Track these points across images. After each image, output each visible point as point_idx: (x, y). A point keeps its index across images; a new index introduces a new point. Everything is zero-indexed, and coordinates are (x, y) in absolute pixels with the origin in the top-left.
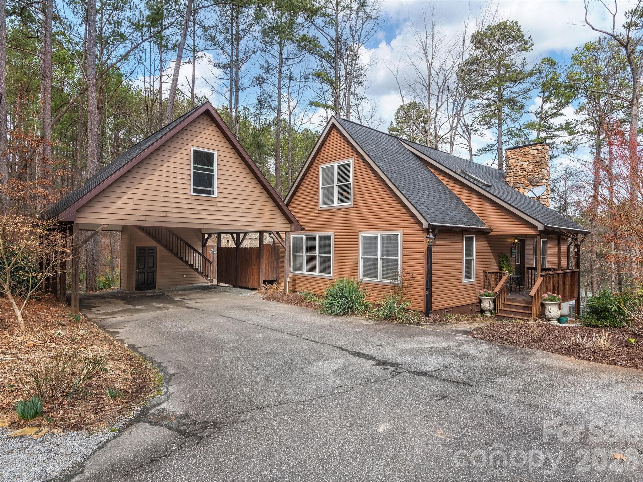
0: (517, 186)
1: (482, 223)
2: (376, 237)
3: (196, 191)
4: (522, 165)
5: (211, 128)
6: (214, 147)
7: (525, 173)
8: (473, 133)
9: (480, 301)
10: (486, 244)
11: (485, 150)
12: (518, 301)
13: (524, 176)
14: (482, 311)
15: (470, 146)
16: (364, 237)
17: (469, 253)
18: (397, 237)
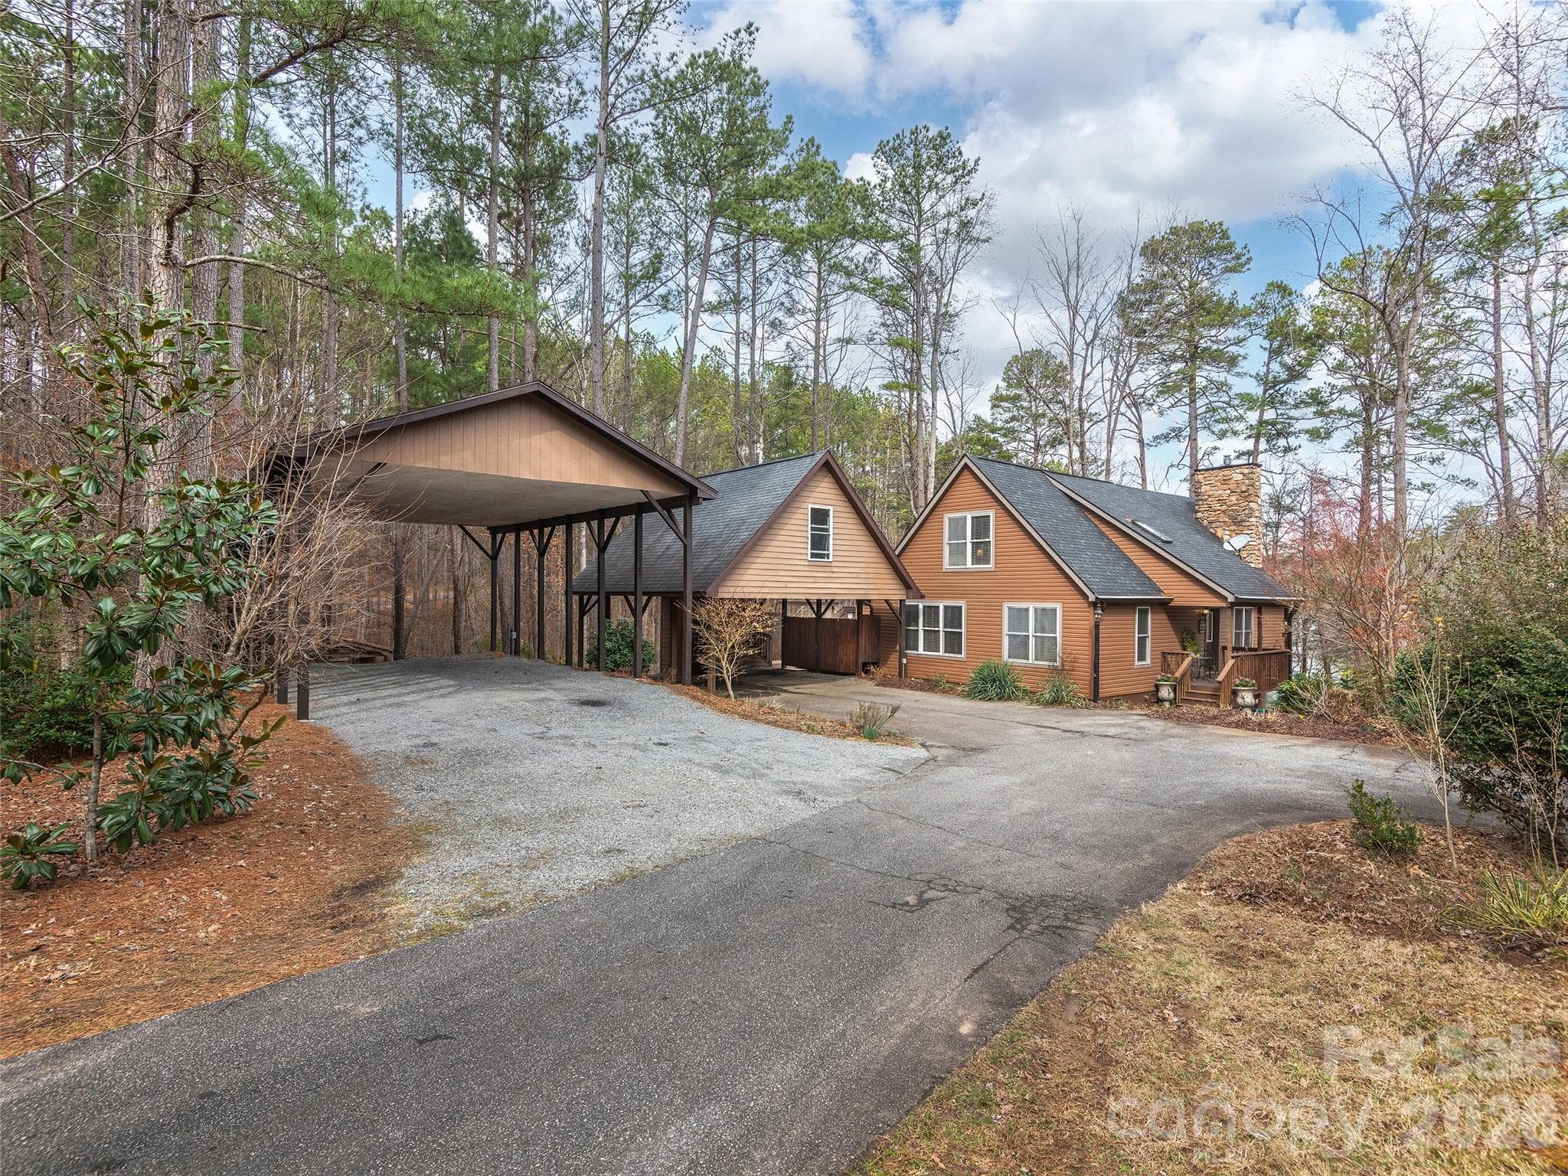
0: (1214, 525)
1: (1159, 591)
2: (1027, 610)
3: (813, 555)
4: (1220, 495)
5: (827, 480)
6: (828, 502)
7: (1224, 507)
8: (1145, 408)
9: (1157, 687)
10: (1165, 616)
11: (1166, 437)
12: (1205, 687)
13: (1224, 512)
14: (1160, 701)
15: (1140, 434)
16: (1009, 608)
17: (1143, 629)
18: (1055, 610)
